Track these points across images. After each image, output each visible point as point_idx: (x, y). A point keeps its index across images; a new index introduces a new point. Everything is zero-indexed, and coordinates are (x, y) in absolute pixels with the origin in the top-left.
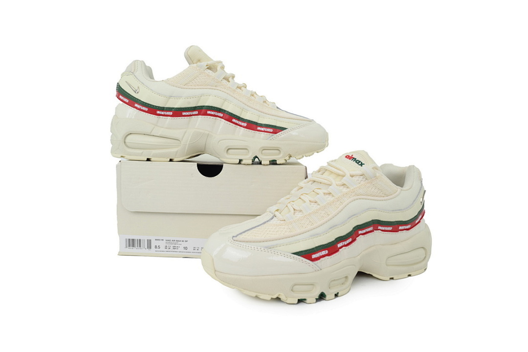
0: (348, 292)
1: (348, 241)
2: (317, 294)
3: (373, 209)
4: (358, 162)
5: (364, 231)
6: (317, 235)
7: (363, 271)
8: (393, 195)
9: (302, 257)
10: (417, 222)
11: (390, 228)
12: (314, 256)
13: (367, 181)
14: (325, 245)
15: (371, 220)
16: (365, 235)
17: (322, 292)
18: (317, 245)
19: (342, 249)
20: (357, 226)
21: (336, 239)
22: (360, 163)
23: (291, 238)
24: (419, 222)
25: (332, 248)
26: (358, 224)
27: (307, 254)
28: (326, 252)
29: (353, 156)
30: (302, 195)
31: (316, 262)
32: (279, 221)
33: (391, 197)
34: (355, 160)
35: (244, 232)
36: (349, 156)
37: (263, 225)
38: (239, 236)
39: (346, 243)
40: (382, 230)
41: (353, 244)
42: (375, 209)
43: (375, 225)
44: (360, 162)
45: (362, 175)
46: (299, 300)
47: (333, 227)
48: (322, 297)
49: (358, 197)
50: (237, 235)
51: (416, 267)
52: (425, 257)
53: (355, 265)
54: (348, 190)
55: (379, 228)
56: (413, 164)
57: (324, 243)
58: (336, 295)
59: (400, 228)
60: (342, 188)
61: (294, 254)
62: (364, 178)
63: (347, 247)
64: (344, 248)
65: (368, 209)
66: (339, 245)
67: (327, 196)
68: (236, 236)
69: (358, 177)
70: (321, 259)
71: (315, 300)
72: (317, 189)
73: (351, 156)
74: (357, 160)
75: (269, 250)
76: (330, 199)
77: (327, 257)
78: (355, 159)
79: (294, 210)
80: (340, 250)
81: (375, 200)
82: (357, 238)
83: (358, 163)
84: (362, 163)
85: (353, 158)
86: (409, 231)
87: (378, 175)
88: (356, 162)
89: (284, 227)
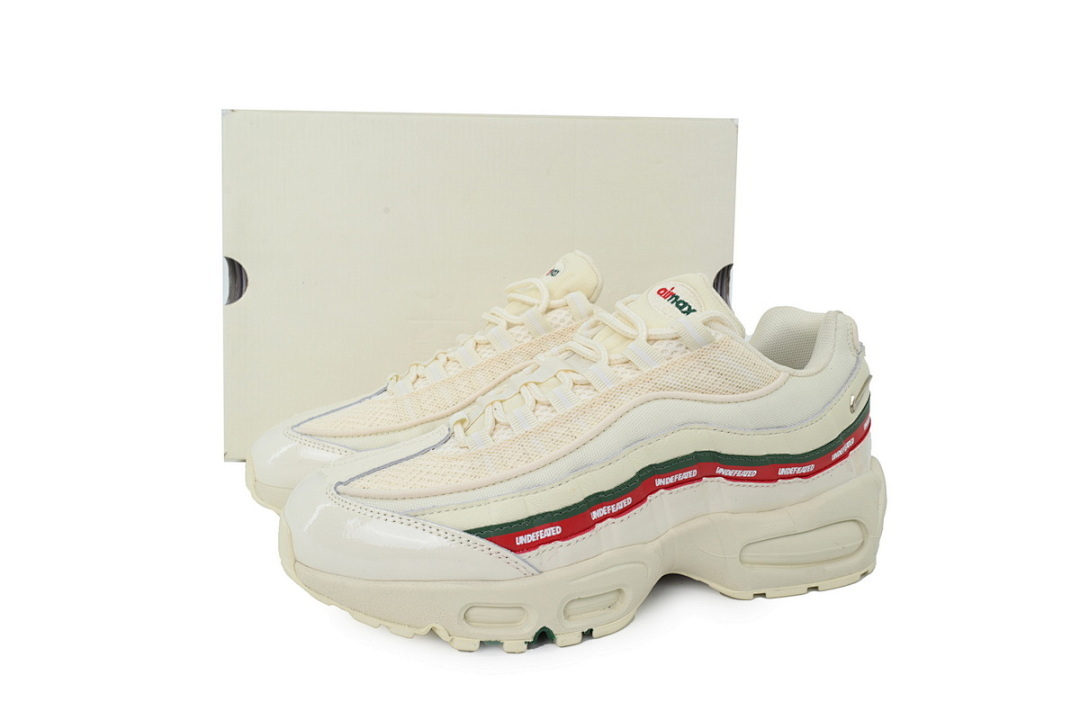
0: (628, 624)
1: (620, 505)
2: (530, 633)
3: (698, 426)
4: (681, 304)
5: (670, 480)
6: (538, 487)
7: (678, 573)
8: (764, 390)
9: (491, 540)
10: (835, 456)
11: (752, 473)
12: (521, 540)
13: (689, 352)
14: (555, 512)
15: (692, 451)
16: (674, 490)
17: (544, 628)
18: (533, 512)
19: (604, 523)
20: (651, 466)
21: (587, 499)
22: (686, 309)
23: (470, 493)
24: (845, 456)
25: (574, 521)
26: (653, 462)
27: (504, 536)
28: (557, 530)
29: (673, 291)
30: (526, 385)
31: (528, 554)
32: (458, 449)
33: (756, 393)
34: (675, 300)
35: (369, 473)
36: (665, 290)
37: (421, 457)
38: (356, 481)
39: (614, 509)
40: (727, 478)
41: (637, 510)
42: (703, 425)
43: (705, 464)
44: (685, 304)
45: (677, 338)
46: (481, 642)
47: (578, 470)
48: (544, 637)
49: (661, 392)
50: (352, 480)
51: (830, 567)
52: (862, 544)
53: (643, 563)
54: (638, 374)
55: (720, 471)
56: (834, 309)
57: (552, 509)
58: (588, 634)
59: (782, 471)
60: (623, 368)
61: (470, 532)
62: (681, 345)
63: (620, 519)
64: (610, 520)
65: (684, 425)
66: (595, 515)
67: (579, 390)
68: (346, 483)
69: (666, 342)
70: (541, 548)
71: (526, 646)
72: (566, 371)
73: (669, 289)
74: (681, 301)
75: (412, 520)
76: (585, 396)
77: (559, 543)
78: (677, 297)
79: (496, 422)
80: (598, 526)
81: (708, 402)
82: (649, 498)
83: (680, 308)
84: (690, 307)
85: (674, 295)
86: (810, 479)
87: (719, 337)
88: (677, 306)
89: (461, 463)
